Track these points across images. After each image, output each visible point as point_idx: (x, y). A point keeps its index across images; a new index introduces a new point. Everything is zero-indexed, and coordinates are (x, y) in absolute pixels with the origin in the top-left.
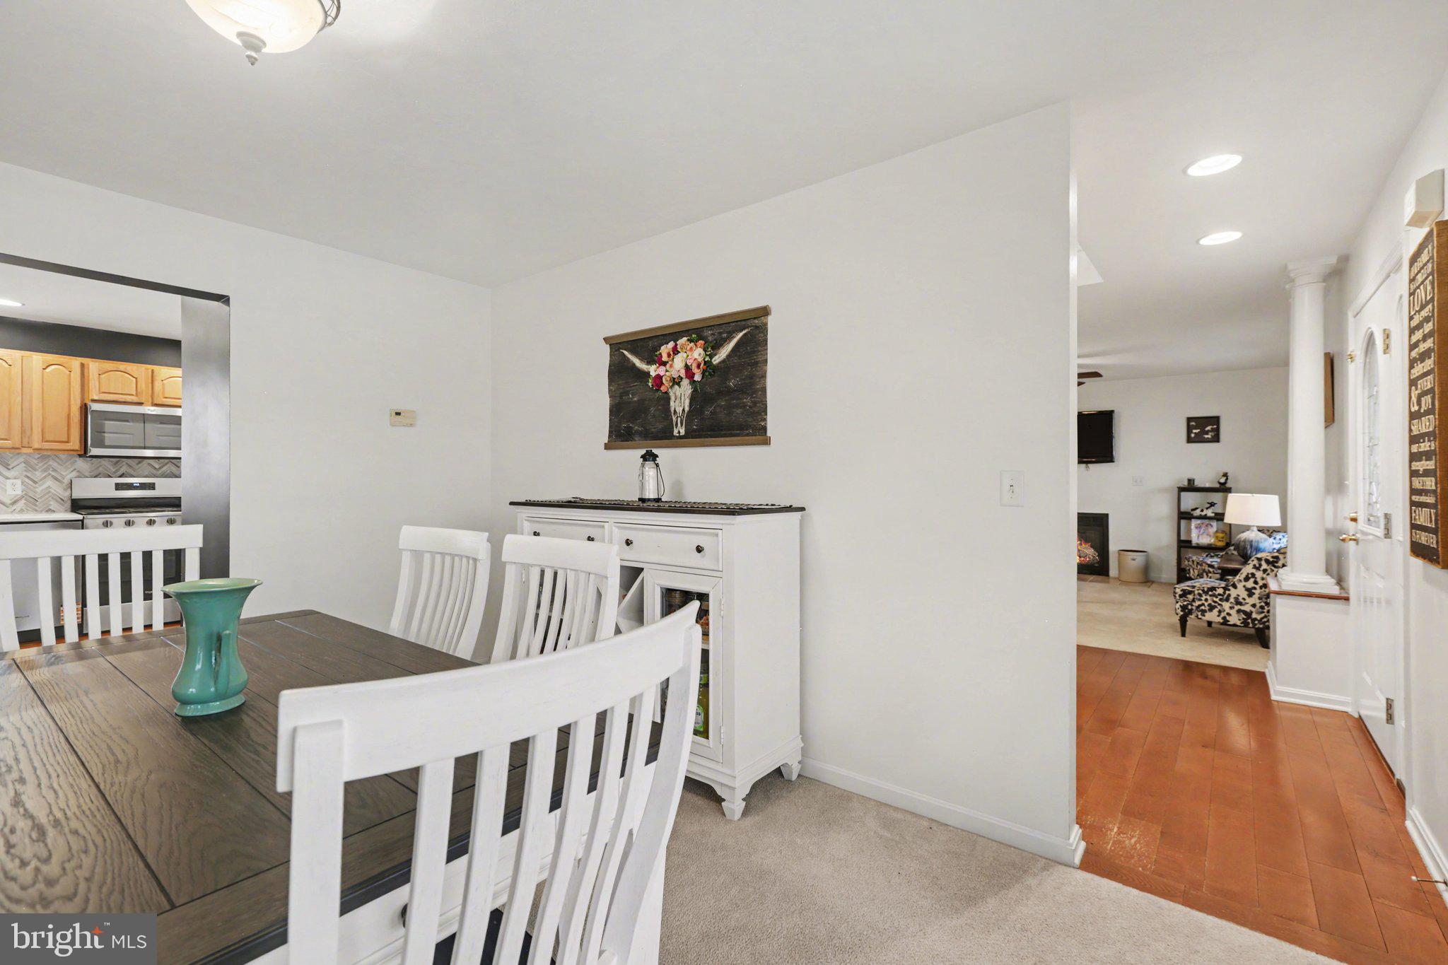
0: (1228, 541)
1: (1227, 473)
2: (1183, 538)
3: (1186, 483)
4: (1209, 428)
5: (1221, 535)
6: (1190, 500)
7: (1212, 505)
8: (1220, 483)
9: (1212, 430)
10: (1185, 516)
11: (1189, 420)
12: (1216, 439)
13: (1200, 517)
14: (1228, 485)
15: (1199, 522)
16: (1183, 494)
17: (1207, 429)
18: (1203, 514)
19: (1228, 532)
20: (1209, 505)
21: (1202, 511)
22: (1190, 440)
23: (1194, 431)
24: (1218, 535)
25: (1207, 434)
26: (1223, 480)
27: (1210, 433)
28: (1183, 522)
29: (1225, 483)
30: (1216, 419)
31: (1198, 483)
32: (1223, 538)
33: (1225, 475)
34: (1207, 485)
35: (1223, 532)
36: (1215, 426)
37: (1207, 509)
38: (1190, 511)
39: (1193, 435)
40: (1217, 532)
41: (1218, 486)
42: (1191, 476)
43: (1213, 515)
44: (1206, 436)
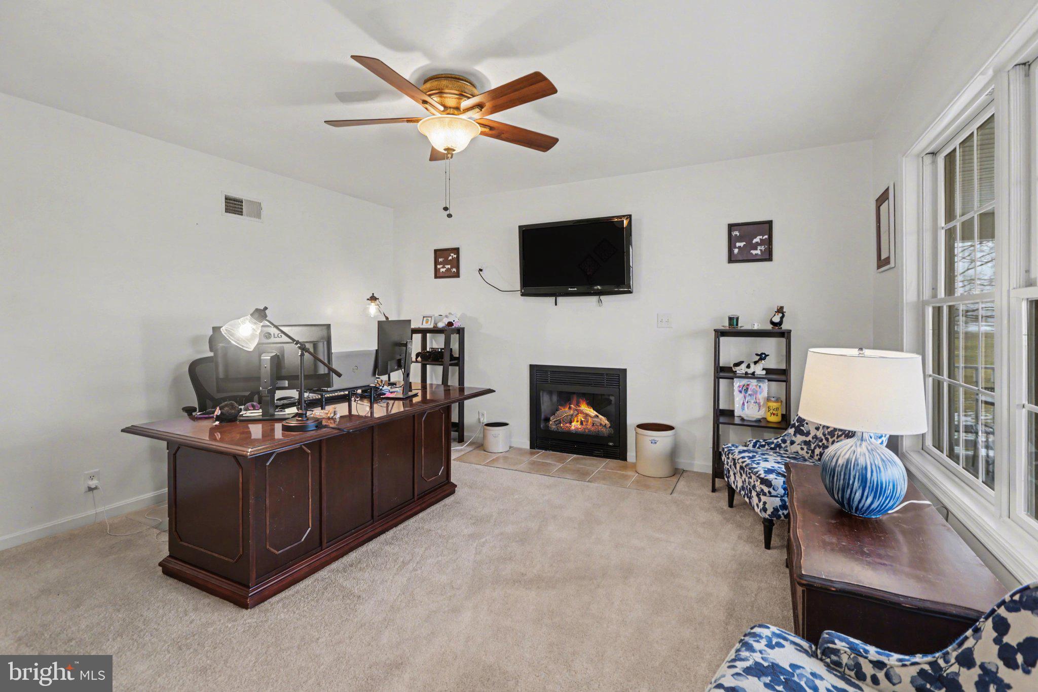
0: (784, 413)
1: (782, 308)
2: (722, 406)
3: (726, 323)
4: (757, 240)
5: (773, 405)
6: (732, 350)
7: (762, 357)
8: (772, 323)
9: (762, 242)
10: (723, 372)
11: (731, 227)
12: (768, 256)
13: (746, 376)
14: (785, 327)
15: (744, 382)
16: (722, 339)
17: (755, 241)
18: (750, 371)
19: (783, 398)
20: (758, 358)
21: (748, 367)
22: (732, 259)
23: (738, 244)
24: (770, 404)
25: (756, 249)
26: (777, 319)
27: (759, 248)
28: (723, 383)
29: (780, 323)
30: (767, 225)
31: (744, 325)
32: (777, 409)
33: (780, 310)
34: (756, 327)
35: (778, 400)
36: (766, 237)
37: (756, 363)
38: (732, 365)
39: (736, 251)
40: (768, 399)
41: (769, 327)
42: (733, 313)
43: (764, 372)
44: (754, 252)
